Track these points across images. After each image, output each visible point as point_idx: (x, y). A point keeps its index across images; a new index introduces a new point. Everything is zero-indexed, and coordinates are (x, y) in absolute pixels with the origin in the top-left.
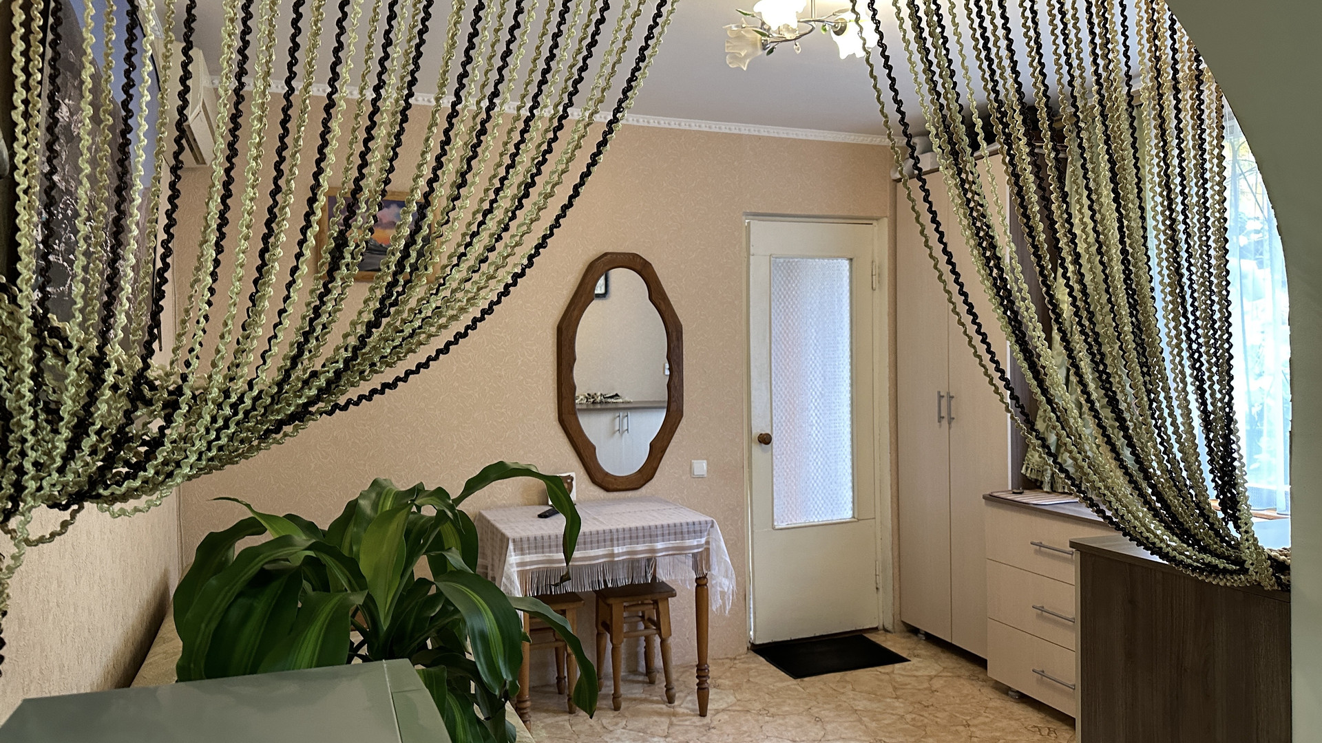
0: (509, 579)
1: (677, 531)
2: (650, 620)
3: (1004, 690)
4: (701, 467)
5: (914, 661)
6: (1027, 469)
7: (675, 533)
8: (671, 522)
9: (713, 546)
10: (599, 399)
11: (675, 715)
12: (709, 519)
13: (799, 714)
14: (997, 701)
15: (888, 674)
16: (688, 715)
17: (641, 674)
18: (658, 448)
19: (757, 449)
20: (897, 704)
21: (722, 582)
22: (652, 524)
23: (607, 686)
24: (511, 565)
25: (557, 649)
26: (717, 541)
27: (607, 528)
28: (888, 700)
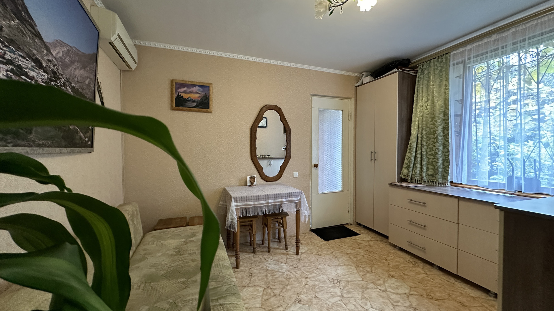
0: (232, 211)
1: (290, 195)
2: (280, 223)
3: (395, 246)
4: (296, 174)
5: (362, 235)
6: (402, 175)
7: (290, 196)
8: (288, 192)
9: (302, 200)
10: (264, 156)
11: (288, 254)
12: (301, 191)
13: (329, 255)
14: (393, 251)
15: (354, 239)
16: (292, 254)
17: (277, 239)
18: (283, 168)
19: (314, 169)
20: (360, 251)
21: (305, 212)
22: (282, 192)
23: (266, 243)
24: (233, 206)
25: (250, 233)
26: (303, 198)
27: (266, 194)
28: (357, 249)
